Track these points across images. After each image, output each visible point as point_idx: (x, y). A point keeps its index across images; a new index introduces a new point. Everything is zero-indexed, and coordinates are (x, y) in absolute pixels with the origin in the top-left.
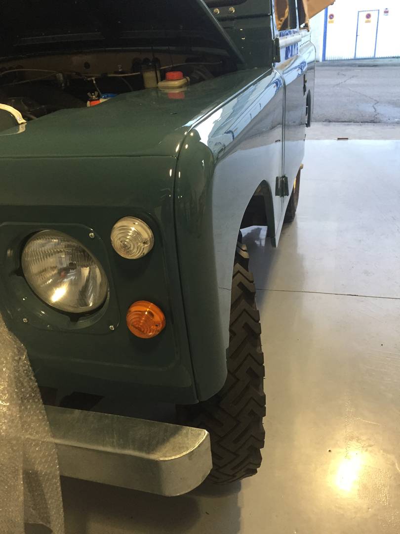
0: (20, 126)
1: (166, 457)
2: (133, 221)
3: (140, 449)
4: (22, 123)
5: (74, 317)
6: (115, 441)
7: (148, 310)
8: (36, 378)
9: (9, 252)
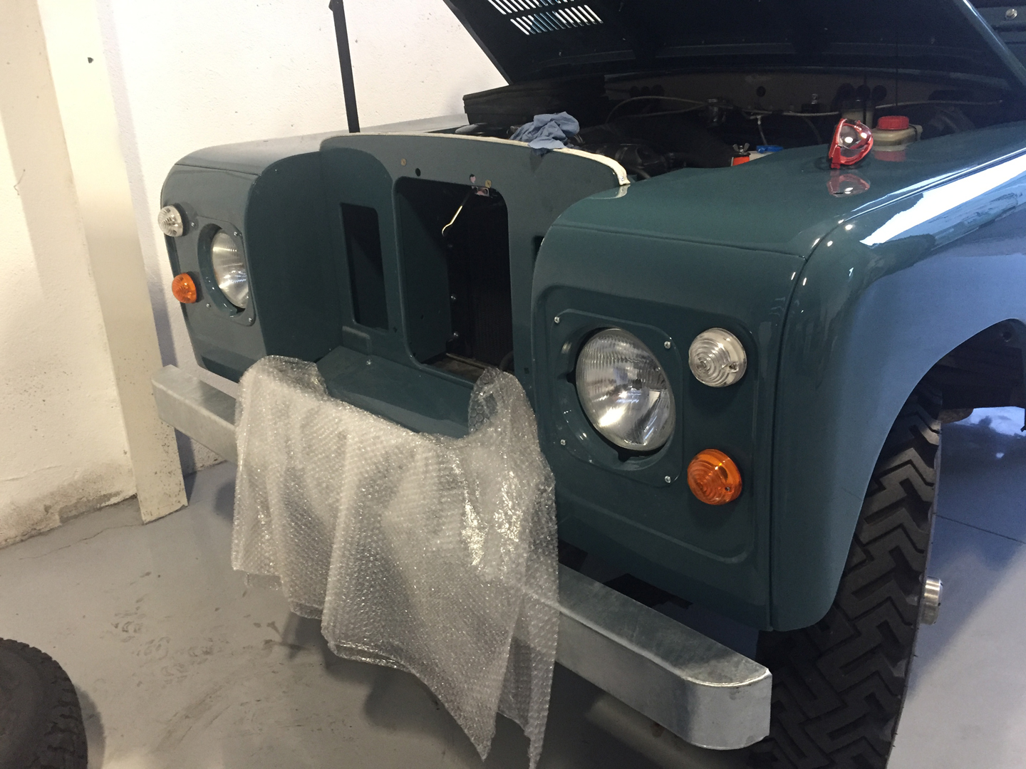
0: (621, 188)
1: (697, 679)
2: (722, 335)
3: (665, 657)
4: (624, 185)
5: (625, 454)
6: (635, 635)
7: (721, 464)
8: (557, 520)
9: (565, 347)
